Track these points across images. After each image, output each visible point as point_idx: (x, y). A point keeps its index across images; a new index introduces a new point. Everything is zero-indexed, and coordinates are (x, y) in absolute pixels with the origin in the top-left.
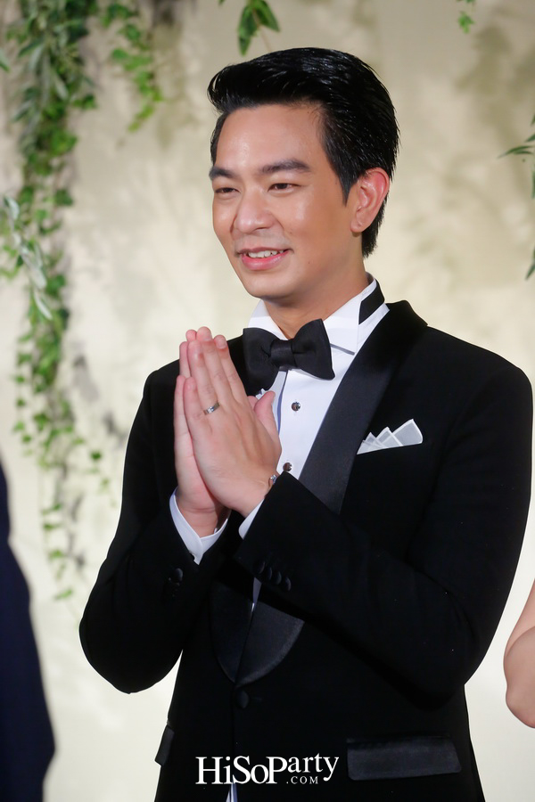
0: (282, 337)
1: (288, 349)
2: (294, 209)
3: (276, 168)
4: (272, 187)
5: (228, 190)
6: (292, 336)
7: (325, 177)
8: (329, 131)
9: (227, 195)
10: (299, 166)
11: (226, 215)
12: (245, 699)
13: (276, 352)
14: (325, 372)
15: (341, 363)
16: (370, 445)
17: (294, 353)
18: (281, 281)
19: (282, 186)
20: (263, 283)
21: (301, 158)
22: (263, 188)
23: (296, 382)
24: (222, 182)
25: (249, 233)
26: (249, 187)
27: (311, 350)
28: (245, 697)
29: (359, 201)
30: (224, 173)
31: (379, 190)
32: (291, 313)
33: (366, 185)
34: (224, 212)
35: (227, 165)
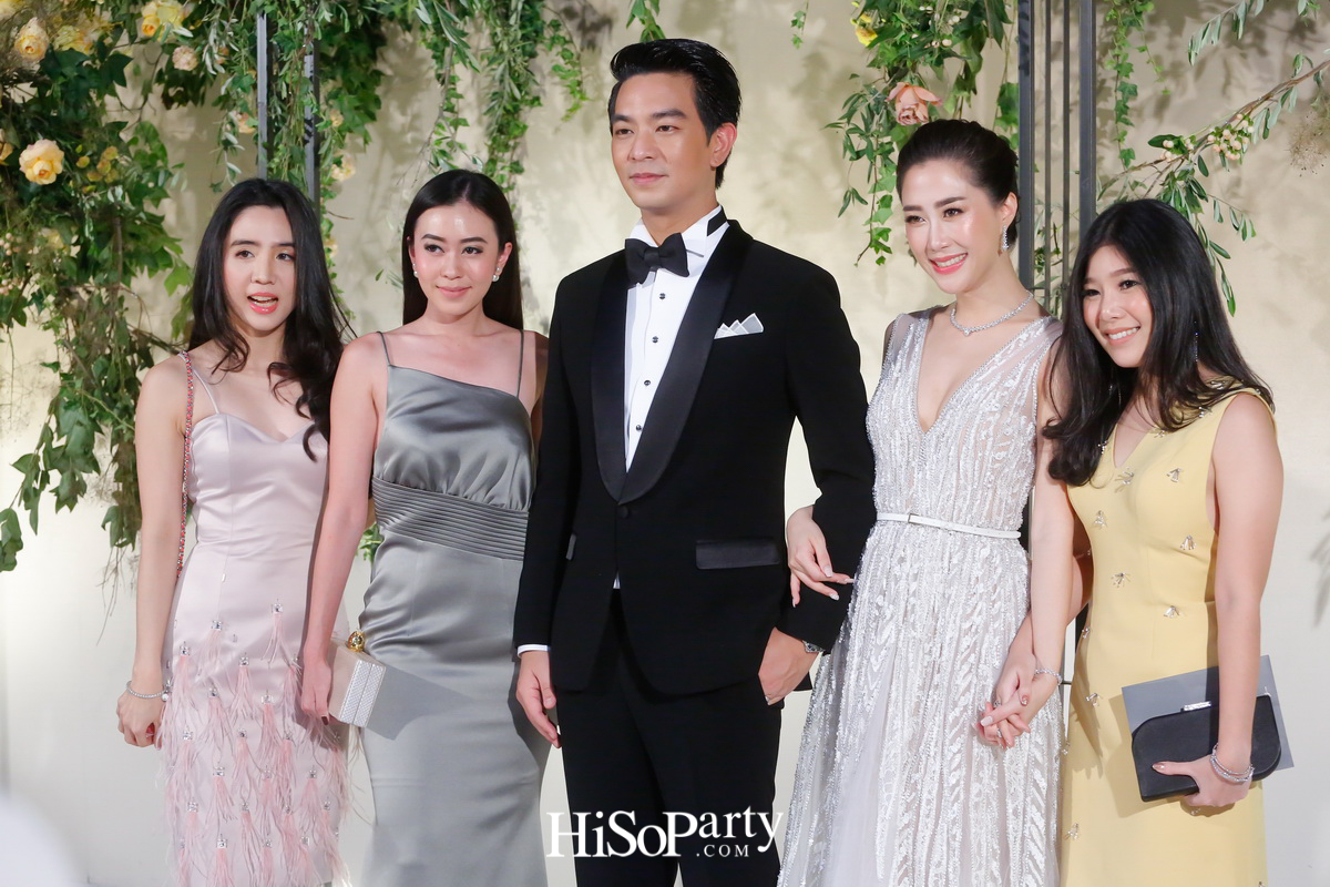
0: (653, 244)
1: (656, 254)
2: (673, 145)
3: (662, 115)
4: (658, 130)
5: (625, 131)
6: (660, 244)
7: (694, 124)
8: (698, 92)
9: (623, 136)
10: (677, 113)
11: (623, 152)
12: (623, 511)
13: (648, 256)
14: (682, 270)
15: (697, 263)
16: (724, 332)
17: (660, 256)
18: (658, 194)
19: (665, 128)
20: (643, 196)
21: (680, 108)
22: (651, 130)
23: (662, 278)
24: (620, 125)
25: (641, 161)
26: (643, 128)
27: (672, 255)
28: (625, 511)
29: (716, 145)
30: (623, 118)
31: (729, 139)
32: (662, 222)
33: (721, 134)
34: (623, 147)
35: (625, 113)
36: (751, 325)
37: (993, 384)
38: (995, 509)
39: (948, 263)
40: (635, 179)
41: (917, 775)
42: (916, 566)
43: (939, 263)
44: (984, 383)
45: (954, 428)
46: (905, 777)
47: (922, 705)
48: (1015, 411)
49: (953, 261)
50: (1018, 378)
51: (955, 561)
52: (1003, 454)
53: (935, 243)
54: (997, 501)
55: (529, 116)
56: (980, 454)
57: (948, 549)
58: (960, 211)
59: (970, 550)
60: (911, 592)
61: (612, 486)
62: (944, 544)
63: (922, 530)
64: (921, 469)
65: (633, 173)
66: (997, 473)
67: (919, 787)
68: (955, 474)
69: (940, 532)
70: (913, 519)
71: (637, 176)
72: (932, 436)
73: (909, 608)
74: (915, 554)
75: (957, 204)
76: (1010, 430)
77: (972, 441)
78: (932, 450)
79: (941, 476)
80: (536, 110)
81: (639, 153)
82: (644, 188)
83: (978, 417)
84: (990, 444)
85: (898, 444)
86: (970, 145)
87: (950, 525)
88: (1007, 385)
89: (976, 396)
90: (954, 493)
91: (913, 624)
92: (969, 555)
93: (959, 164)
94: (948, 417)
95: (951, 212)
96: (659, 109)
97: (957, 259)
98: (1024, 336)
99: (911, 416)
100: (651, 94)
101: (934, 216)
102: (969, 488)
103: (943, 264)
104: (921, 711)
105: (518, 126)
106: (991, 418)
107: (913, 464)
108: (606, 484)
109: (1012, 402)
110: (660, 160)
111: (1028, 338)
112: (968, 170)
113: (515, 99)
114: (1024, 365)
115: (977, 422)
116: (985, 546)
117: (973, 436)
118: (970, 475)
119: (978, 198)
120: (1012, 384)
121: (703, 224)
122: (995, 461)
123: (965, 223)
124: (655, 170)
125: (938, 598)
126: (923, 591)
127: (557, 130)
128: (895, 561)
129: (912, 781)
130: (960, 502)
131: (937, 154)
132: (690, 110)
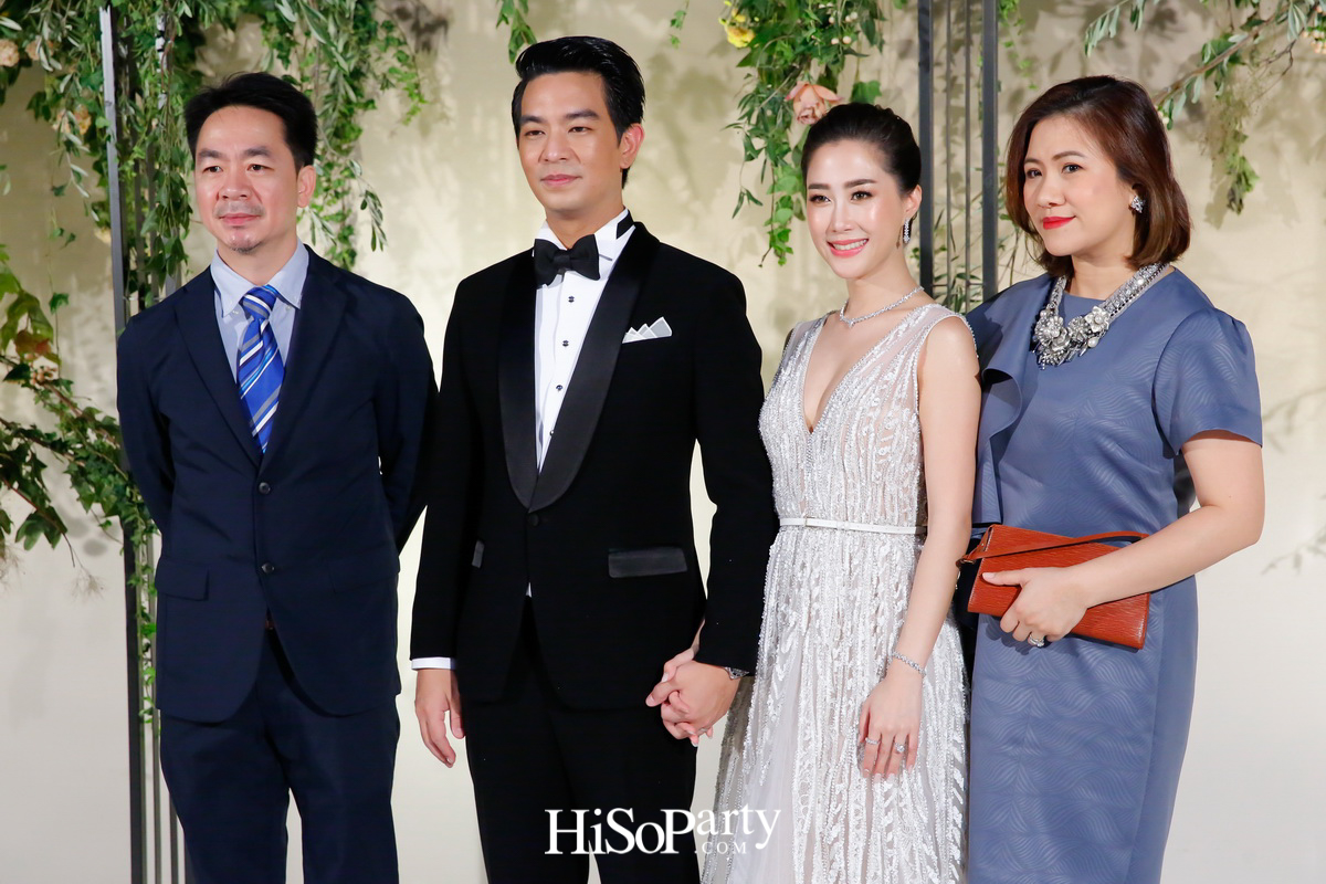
0: (561, 247)
1: (567, 257)
2: (587, 146)
3: (575, 116)
4: (571, 130)
5: (536, 133)
6: (570, 246)
7: (605, 125)
8: (609, 92)
9: (532, 138)
10: (591, 114)
11: (533, 152)
12: (533, 519)
13: (557, 259)
14: (595, 275)
15: (606, 267)
17: (571, 259)
18: (570, 197)
19: (579, 129)
20: (556, 199)
21: (592, 109)
22: (564, 130)
23: (572, 281)
24: (531, 126)
25: (553, 162)
26: (555, 129)
27: (583, 258)
28: (536, 520)
29: (625, 147)
30: (533, 119)
31: (636, 140)
32: (569, 224)
33: (630, 134)
34: (534, 148)
35: (536, 113)
36: (660, 329)
37: (872, 379)
38: (888, 505)
39: (848, 247)
40: (544, 180)
41: (842, 785)
42: (816, 571)
43: (837, 247)
44: (864, 377)
45: (837, 425)
46: (828, 788)
47: (837, 712)
48: (897, 404)
49: (853, 245)
50: (897, 369)
51: (855, 562)
52: (887, 449)
53: (840, 227)
54: (888, 498)
55: (363, 119)
56: (863, 451)
57: (847, 550)
58: (869, 195)
59: (869, 549)
60: (814, 596)
61: (523, 494)
62: (843, 545)
63: (819, 533)
64: (810, 470)
65: (545, 175)
66: (883, 468)
67: (845, 798)
68: (842, 473)
69: (838, 533)
70: (811, 522)
71: (550, 178)
72: (817, 436)
73: (813, 613)
74: (815, 559)
75: (866, 187)
76: (891, 424)
77: (854, 438)
78: (818, 451)
79: (829, 476)
80: (370, 113)
81: (553, 154)
82: (557, 190)
83: (858, 414)
84: (872, 439)
85: (787, 447)
86: (886, 130)
87: (846, 525)
88: (886, 378)
89: (856, 392)
90: (843, 492)
91: (819, 630)
92: (870, 554)
93: (874, 148)
94: (830, 415)
95: (860, 194)
96: (572, 110)
97: (857, 244)
98: (903, 327)
99: (797, 418)
100: (560, 94)
101: (841, 198)
102: (858, 486)
103: (842, 248)
104: (836, 718)
105: (353, 129)
106: (871, 414)
107: (802, 467)
108: (516, 492)
109: (892, 395)
110: (574, 161)
111: (907, 328)
112: (881, 154)
113: (348, 101)
114: (903, 357)
115: (857, 418)
116: (884, 544)
117: (854, 432)
118: (855, 472)
119: (887, 184)
120: (891, 377)
121: (612, 227)
122: (879, 457)
123: (869, 212)
124: (569, 171)
125: (841, 600)
126: (826, 596)
127: (393, 133)
128: (797, 567)
129: (837, 792)
130: (850, 502)
131: (851, 135)
132: (602, 110)
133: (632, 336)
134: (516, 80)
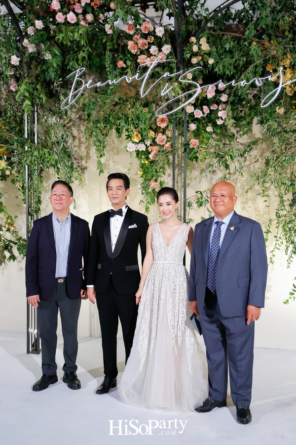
0: (116, 210)
2: (120, 192)
4: (117, 189)
7: (123, 188)
8: (124, 183)
10: (121, 186)
12: (112, 260)
14: (122, 216)
15: (124, 214)
17: (117, 213)
18: (116, 201)
20: (114, 201)
23: (117, 217)
24: (110, 188)
25: (114, 195)
26: (114, 189)
27: (120, 212)
29: (127, 193)
32: (117, 206)
33: (127, 190)
34: (110, 192)
35: (111, 186)
36: (135, 226)
37: (180, 237)
40: (112, 198)
44: (178, 236)
49: (168, 213)
50: (185, 235)
53: (165, 210)
56: (180, 249)
61: (110, 256)
72: (170, 247)
75: (170, 203)
78: (170, 249)
79: (172, 254)
81: (114, 193)
82: (114, 200)
85: (162, 249)
86: (172, 192)
88: (183, 236)
89: (178, 239)
93: (170, 196)
94: (173, 243)
95: (168, 204)
98: (182, 227)
99: (164, 243)
100: (116, 183)
101: (165, 205)
106: (182, 243)
107: (166, 252)
108: (108, 255)
109: (184, 240)
110: (118, 195)
112: (172, 197)
118: (178, 253)
119: (173, 202)
121: (125, 207)
122: (182, 250)
123: (170, 207)
124: (117, 197)
131: (166, 194)
132: (123, 186)
133: (130, 227)
134: (107, 180)
